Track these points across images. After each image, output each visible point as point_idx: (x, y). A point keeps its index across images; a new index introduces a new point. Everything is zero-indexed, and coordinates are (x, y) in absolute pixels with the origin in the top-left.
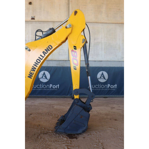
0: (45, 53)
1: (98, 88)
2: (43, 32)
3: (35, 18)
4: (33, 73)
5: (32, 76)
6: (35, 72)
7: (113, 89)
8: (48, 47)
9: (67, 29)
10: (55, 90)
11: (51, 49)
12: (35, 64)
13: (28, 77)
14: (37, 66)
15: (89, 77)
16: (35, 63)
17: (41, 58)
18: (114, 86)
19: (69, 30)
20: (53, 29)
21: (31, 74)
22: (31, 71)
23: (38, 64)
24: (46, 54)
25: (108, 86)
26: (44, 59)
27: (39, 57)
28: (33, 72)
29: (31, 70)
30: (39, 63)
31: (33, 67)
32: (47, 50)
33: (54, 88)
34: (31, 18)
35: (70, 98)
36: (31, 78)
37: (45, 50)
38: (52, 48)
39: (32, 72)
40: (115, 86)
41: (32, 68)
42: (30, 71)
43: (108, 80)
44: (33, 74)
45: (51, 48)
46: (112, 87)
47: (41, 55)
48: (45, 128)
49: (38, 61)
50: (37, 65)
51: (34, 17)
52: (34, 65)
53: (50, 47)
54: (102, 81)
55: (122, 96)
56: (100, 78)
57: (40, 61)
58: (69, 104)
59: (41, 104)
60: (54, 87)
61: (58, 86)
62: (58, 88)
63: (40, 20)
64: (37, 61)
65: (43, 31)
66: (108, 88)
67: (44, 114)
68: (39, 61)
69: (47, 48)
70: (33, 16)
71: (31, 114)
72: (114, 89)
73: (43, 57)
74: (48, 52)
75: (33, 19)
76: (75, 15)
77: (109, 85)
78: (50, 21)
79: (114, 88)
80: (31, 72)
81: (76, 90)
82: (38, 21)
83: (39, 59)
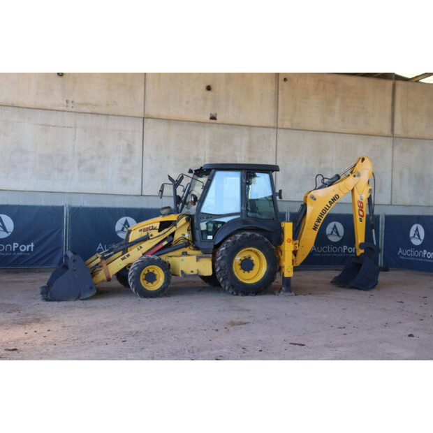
1: (327, 253)
3: (217, 118)
6: (320, 224)
15: (373, 230)
26: (330, 209)
34: (209, 117)
43: (343, 237)
46: (350, 250)
51: (216, 115)
54: (334, 239)
63: (227, 122)
66: (344, 252)
70: (213, 113)
75: (213, 118)
76: (363, 162)
77: (345, 247)
78: (244, 124)
81: (361, 244)
82: (223, 124)
83: (325, 210)
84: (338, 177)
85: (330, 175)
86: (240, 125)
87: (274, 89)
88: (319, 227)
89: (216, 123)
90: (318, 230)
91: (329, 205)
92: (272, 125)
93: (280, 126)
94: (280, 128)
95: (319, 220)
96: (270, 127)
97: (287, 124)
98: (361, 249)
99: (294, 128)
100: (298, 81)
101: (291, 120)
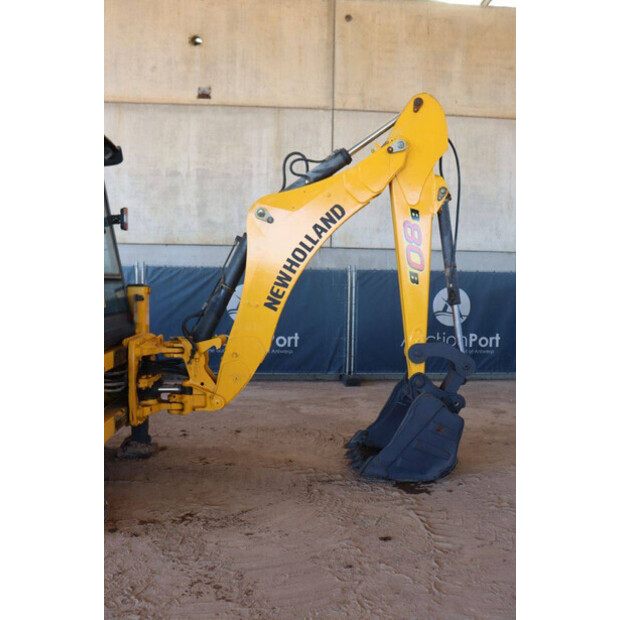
0: (319, 230)
2: (307, 161)
3: (212, 95)
4: (280, 293)
5: (279, 303)
6: (288, 291)
7: (488, 351)
8: (332, 210)
9: (392, 155)
10: (286, 352)
11: (339, 218)
12: (289, 264)
13: (266, 305)
14: (294, 272)
15: (456, 307)
16: (289, 260)
17: (310, 244)
18: (491, 339)
19: (398, 160)
20: (343, 152)
21: (276, 295)
22: (277, 287)
23: (298, 265)
24: (323, 234)
25: (471, 340)
26: (317, 247)
27: (301, 244)
28: (282, 289)
29: (276, 283)
30: (302, 260)
31: (281, 272)
32: (328, 220)
33: (279, 345)
34: (197, 94)
35: (334, 381)
36: (275, 309)
37: (322, 219)
38: (343, 213)
39: (278, 290)
40: (494, 341)
41: (279, 278)
42: (273, 288)
43: (469, 317)
44: (281, 297)
45: (340, 213)
46: (484, 342)
47: (307, 237)
48: (315, 469)
49: (297, 254)
50: (294, 267)
51: (210, 89)
52: (285, 267)
53: (337, 210)
55: (510, 375)
56: (441, 309)
57: (305, 255)
58: (342, 399)
59: (247, 400)
60: (281, 342)
61: (296, 337)
62: (296, 345)
63: (231, 101)
64: (293, 255)
65: (308, 158)
66: (471, 345)
67: (283, 430)
68: (301, 256)
69: (328, 214)
70: (204, 86)
71: (238, 432)
72: (492, 352)
73: (315, 243)
74: (329, 227)
75: (204, 95)
76: (416, 111)
77: (473, 337)
79: (491, 349)
80: (275, 291)
81: (416, 347)
82: (224, 105)
83: (302, 250)
84: (344, 158)
85: (321, 152)
86: (257, 107)
87: (325, 37)
88: (283, 301)
89: (208, 105)
90: (280, 307)
91: (315, 237)
92: (323, 103)
93: (337, 106)
94: (340, 110)
95: (283, 280)
96: (318, 108)
97: (354, 102)
98: (416, 361)
99: (368, 109)
100: (373, 21)
101: (362, 94)
